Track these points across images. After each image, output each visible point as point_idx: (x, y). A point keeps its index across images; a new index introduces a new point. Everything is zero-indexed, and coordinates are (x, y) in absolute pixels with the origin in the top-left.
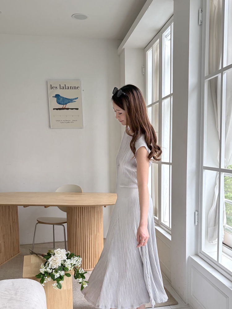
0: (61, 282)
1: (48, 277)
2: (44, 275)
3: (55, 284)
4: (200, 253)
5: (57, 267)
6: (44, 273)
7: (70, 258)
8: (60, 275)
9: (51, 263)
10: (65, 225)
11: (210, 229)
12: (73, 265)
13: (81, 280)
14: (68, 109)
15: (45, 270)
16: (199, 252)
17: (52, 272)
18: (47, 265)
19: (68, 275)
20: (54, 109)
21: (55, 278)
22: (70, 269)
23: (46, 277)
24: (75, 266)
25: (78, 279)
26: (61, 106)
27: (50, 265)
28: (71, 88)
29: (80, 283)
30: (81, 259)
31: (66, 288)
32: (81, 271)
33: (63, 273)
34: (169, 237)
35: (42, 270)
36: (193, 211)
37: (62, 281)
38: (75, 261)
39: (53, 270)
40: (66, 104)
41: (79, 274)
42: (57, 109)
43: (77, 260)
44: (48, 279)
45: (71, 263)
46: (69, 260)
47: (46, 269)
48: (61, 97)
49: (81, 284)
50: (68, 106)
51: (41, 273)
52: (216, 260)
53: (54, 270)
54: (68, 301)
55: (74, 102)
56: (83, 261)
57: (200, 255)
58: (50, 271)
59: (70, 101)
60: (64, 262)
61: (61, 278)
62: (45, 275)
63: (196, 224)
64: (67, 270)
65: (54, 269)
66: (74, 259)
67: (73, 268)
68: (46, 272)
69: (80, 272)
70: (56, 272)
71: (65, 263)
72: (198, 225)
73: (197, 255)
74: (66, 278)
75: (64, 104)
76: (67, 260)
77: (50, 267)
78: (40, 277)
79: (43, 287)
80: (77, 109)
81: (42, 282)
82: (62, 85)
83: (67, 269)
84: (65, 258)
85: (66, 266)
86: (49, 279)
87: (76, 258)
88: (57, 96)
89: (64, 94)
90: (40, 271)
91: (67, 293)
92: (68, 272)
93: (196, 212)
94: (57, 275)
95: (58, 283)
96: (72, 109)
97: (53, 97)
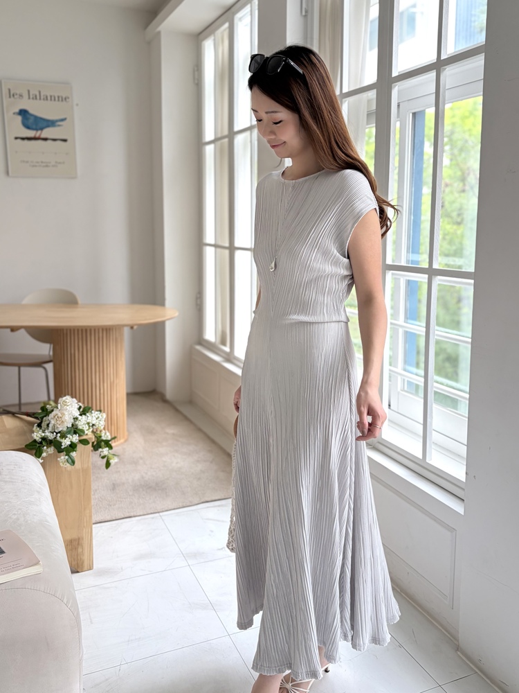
0: (73, 454)
1: (47, 448)
2: (41, 443)
3: (62, 457)
5: (65, 429)
6: (40, 440)
7: (85, 414)
8: (71, 442)
9: (53, 422)
12: (91, 425)
13: (105, 451)
14: (46, 139)
15: (43, 434)
17: (55, 438)
18: (46, 427)
19: (84, 442)
20: (17, 138)
21: (63, 447)
22: (86, 432)
23: (45, 448)
24: (94, 427)
25: (100, 450)
26: (31, 133)
27: (51, 426)
29: (103, 457)
30: (104, 415)
31: (80, 467)
32: (106, 436)
33: (75, 438)
35: (37, 435)
37: (75, 452)
38: (94, 418)
39: (57, 433)
40: (42, 129)
41: (103, 441)
43: (98, 417)
44: (48, 451)
45: (88, 421)
46: (84, 416)
47: (44, 432)
48: (32, 115)
49: (105, 459)
50: (46, 133)
51: (35, 441)
53: (59, 435)
54: (84, 490)
55: (59, 126)
56: (107, 420)
58: (51, 436)
59: (51, 123)
60: (75, 421)
61: (73, 446)
62: (44, 443)
64: (82, 434)
65: (59, 432)
66: (93, 415)
67: (91, 429)
68: (44, 439)
69: (104, 438)
70: (64, 436)
71: (77, 423)
74: (80, 447)
75: (37, 130)
76: (80, 417)
77: (50, 429)
78: (34, 448)
79: (41, 464)
80: (65, 140)
81: (38, 454)
82: (33, 92)
83: (83, 431)
84: (77, 413)
85: (80, 427)
86: (51, 450)
87: (95, 414)
88: (23, 113)
89: (38, 109)
90: (32, 437)
91: (81, 474)
92: (84, 437)
94: (66, 442)
95: (68, 454)
96: (54, 140)
97: (14, 114)
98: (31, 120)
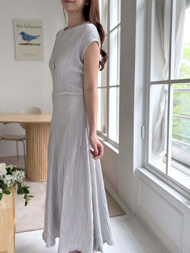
4: (147, 165)
10: (25, 141)
11: (156, 143)
14: (31, 44)
16: (145, 164)
20: (20, 44)
26: (26, 42)
28: (35, 27)
34: (117, 151)
36: (141, 125)
40: (30, 40)
42: (22, 44)
48: (26, 34)
50: (32, 42)
52: (165, 172)
55: (37, 39)
57: (147, 167)
59: (34, 38)
63: (143, 137)
72: (145, 138)
73: (143, 167)
74: (5, 196)
75: (28, 40)
80: (39, 45)
82: (27, 25)
88: (23, 34)
89: (29, 32)
93: (143, 126)
96: (35, 45)
97: (19, 34)
98: (26, 36)
